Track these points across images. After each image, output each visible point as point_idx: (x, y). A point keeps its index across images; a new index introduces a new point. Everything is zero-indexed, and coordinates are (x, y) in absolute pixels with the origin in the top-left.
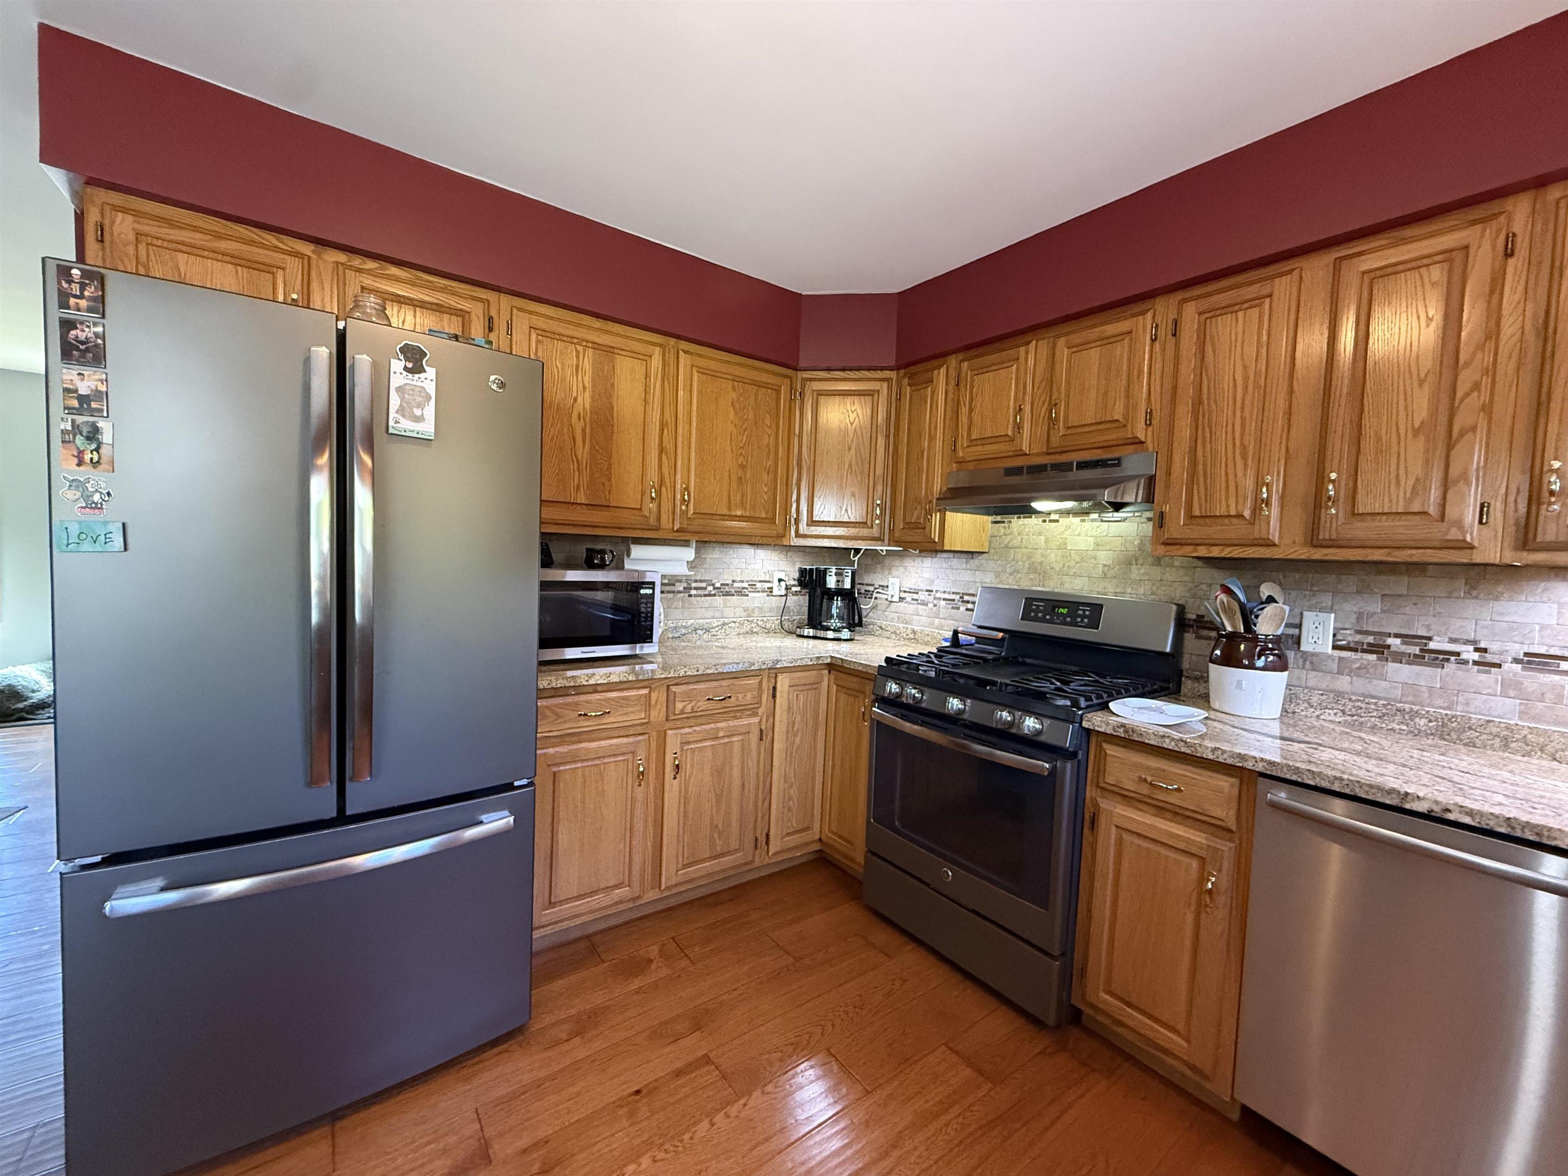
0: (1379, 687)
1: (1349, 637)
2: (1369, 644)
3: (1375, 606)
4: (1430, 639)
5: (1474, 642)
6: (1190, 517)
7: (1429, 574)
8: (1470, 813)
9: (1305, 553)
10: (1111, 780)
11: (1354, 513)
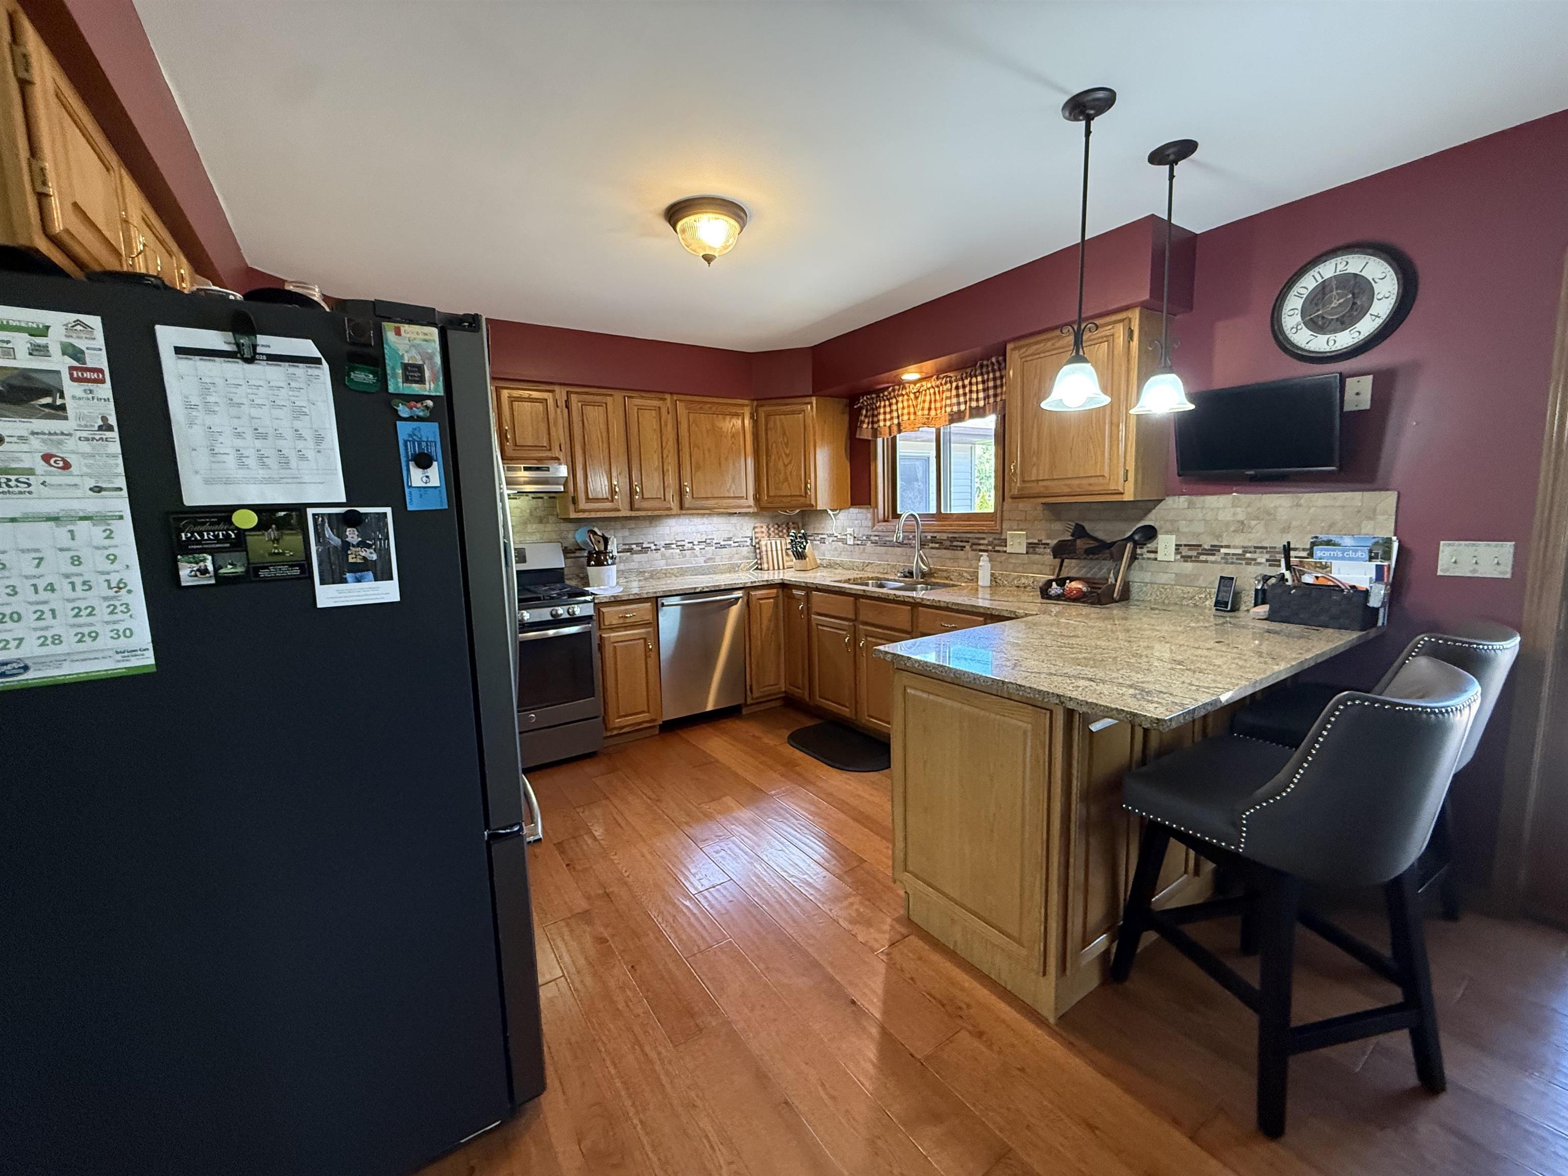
0: (632, 565)
1: (622, 547)
2: (628, 549)
3: (627, 533)
4: (643, 543)
5: (653, 543)
6: (587, 498)
8: (707, 587)
9: (629, 513)
10: (607, 623)
11: (643, 498)
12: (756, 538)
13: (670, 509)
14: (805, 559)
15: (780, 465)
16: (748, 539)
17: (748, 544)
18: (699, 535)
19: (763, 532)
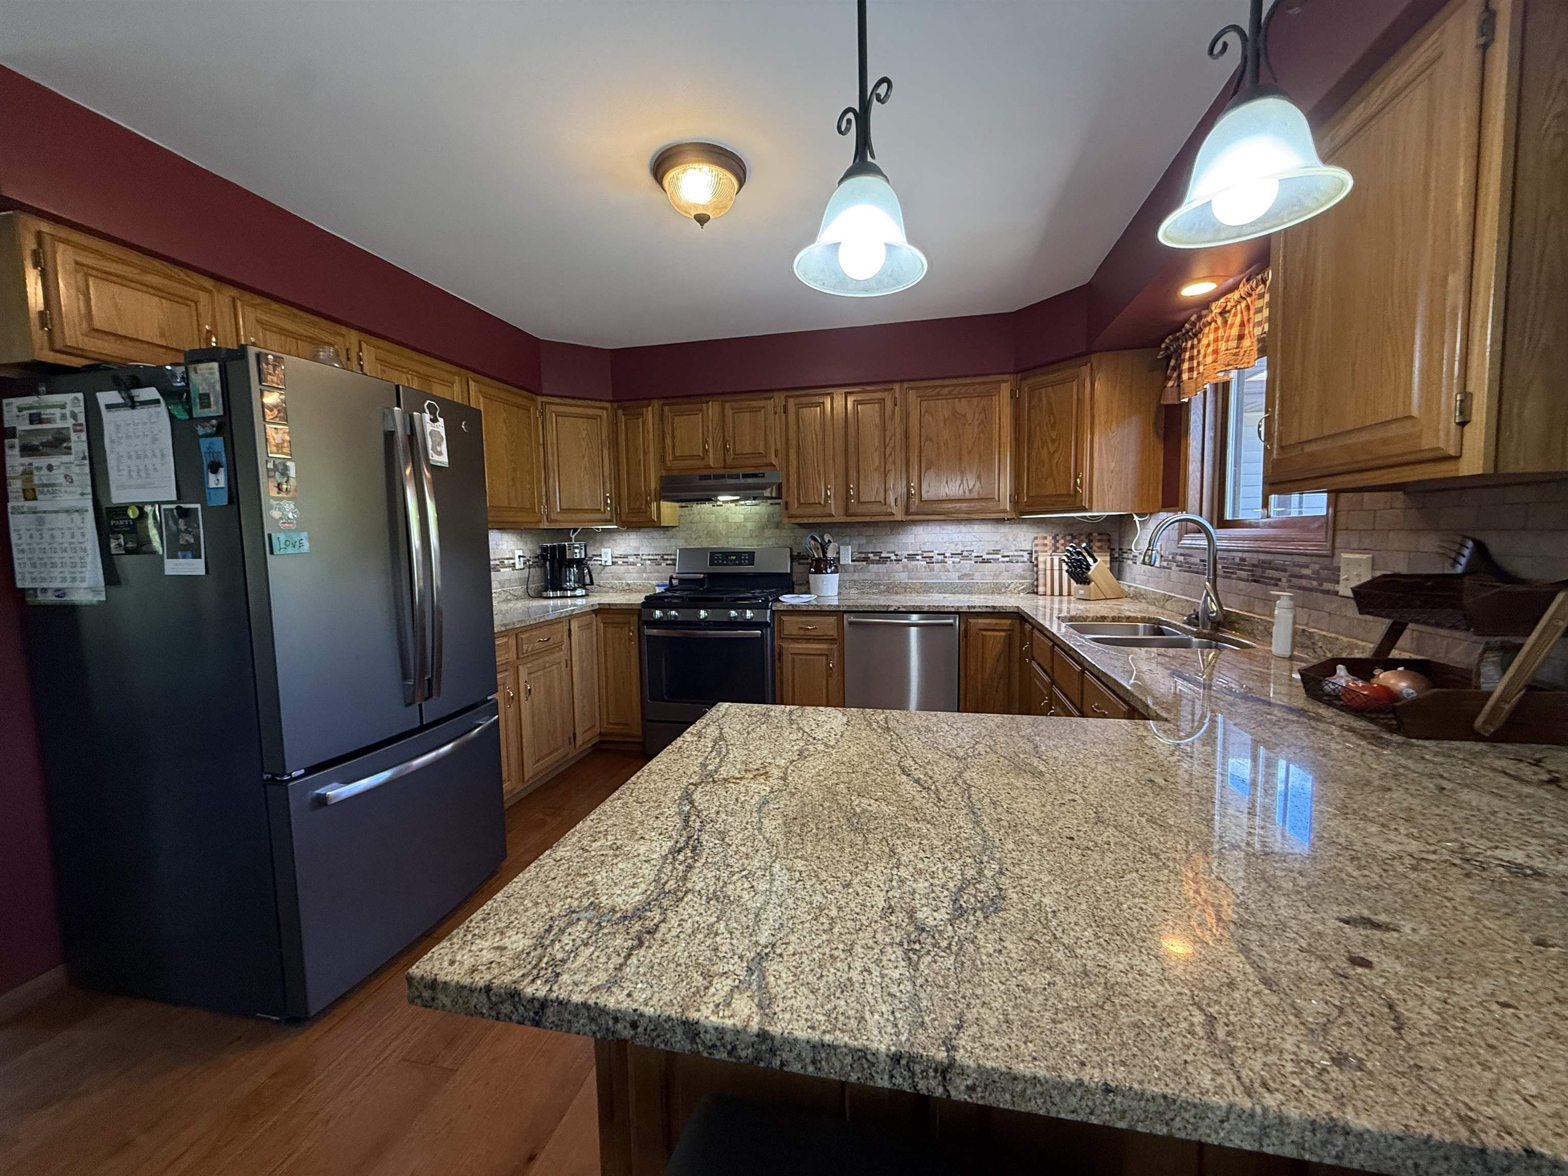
0: (867, 576)
1: (857, 555)
2: (863, 558)
3: (864, 541)
4: (881, 553)
5: (894, 552)
6: (799, 503)
7: (879, 526)
9: (842, 519)
10: (787, 633)
11: (859, 502)
12: (1035, 552)
13: (892, 514)
14: (1089, 583)
15: (1044, 454)
16: (1025, 554)
17: (1023, 559)
18: (953, 546)
19: (1045, 545)
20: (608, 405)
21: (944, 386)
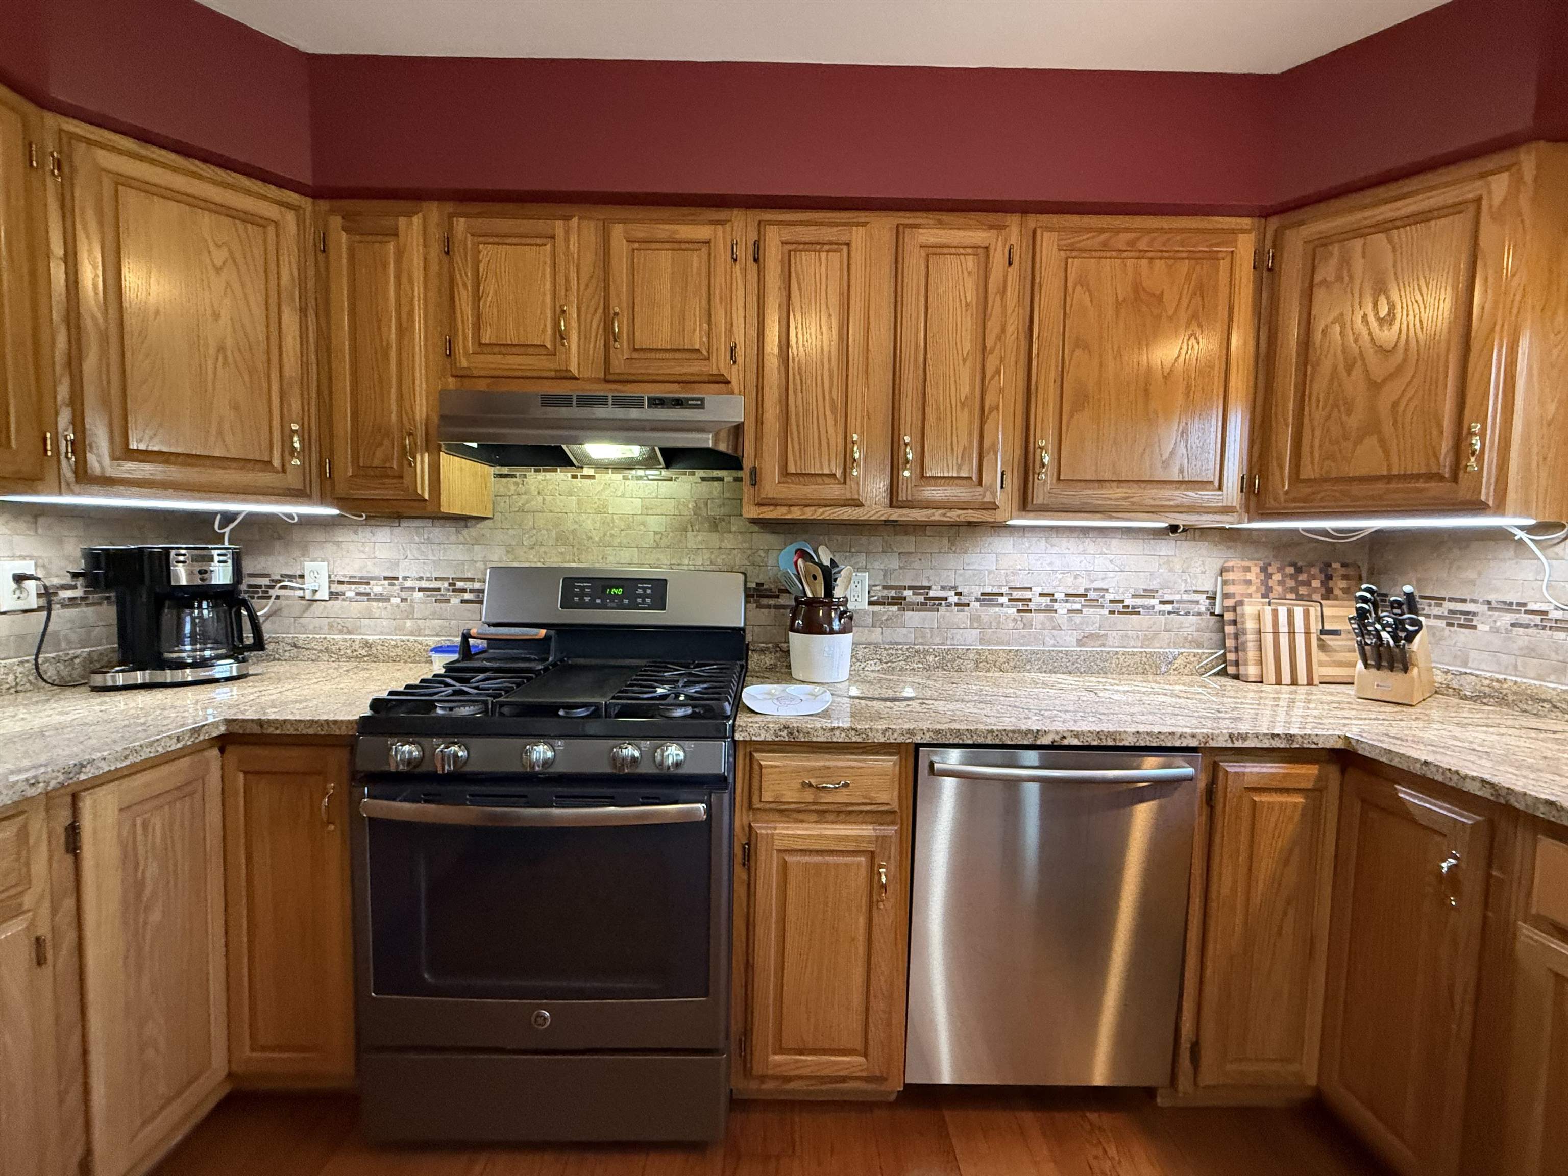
0: (900, 634)
1: (879, 593)
2: (893, 598)
3: (895, 564)
4: (929, 588)
5: (955, 588)
6: (785, 473)
7: (928, 533)
9: (884, 514)
10: (767, 796)
11: (922, 476)
12: (1226, 596)
13: (993, 507)
14: (1406, 670)
16: (1202, 598)
17: (1203, 609)
18: (1070, 580)
19: (1248, 583)
20: (306, 203)
21: (1118, 231)
